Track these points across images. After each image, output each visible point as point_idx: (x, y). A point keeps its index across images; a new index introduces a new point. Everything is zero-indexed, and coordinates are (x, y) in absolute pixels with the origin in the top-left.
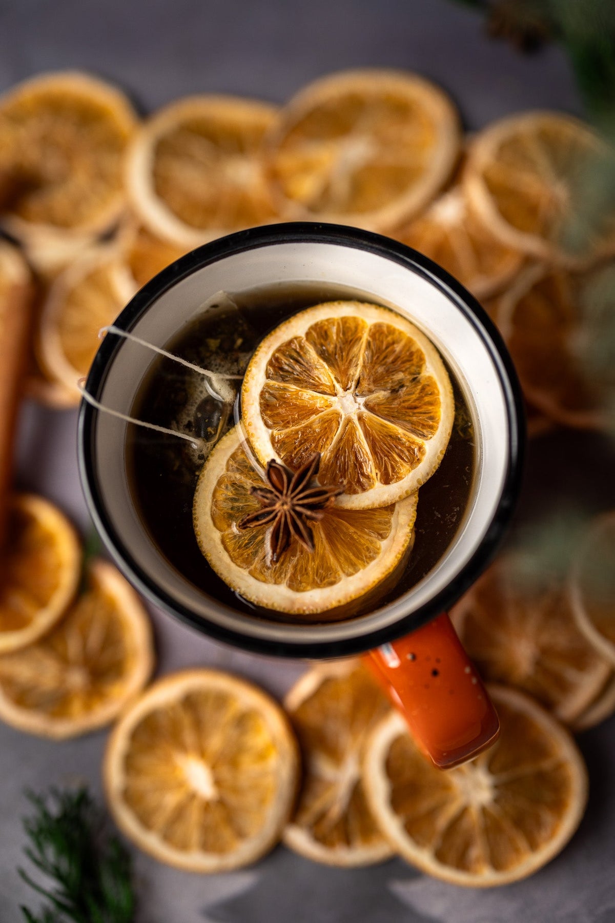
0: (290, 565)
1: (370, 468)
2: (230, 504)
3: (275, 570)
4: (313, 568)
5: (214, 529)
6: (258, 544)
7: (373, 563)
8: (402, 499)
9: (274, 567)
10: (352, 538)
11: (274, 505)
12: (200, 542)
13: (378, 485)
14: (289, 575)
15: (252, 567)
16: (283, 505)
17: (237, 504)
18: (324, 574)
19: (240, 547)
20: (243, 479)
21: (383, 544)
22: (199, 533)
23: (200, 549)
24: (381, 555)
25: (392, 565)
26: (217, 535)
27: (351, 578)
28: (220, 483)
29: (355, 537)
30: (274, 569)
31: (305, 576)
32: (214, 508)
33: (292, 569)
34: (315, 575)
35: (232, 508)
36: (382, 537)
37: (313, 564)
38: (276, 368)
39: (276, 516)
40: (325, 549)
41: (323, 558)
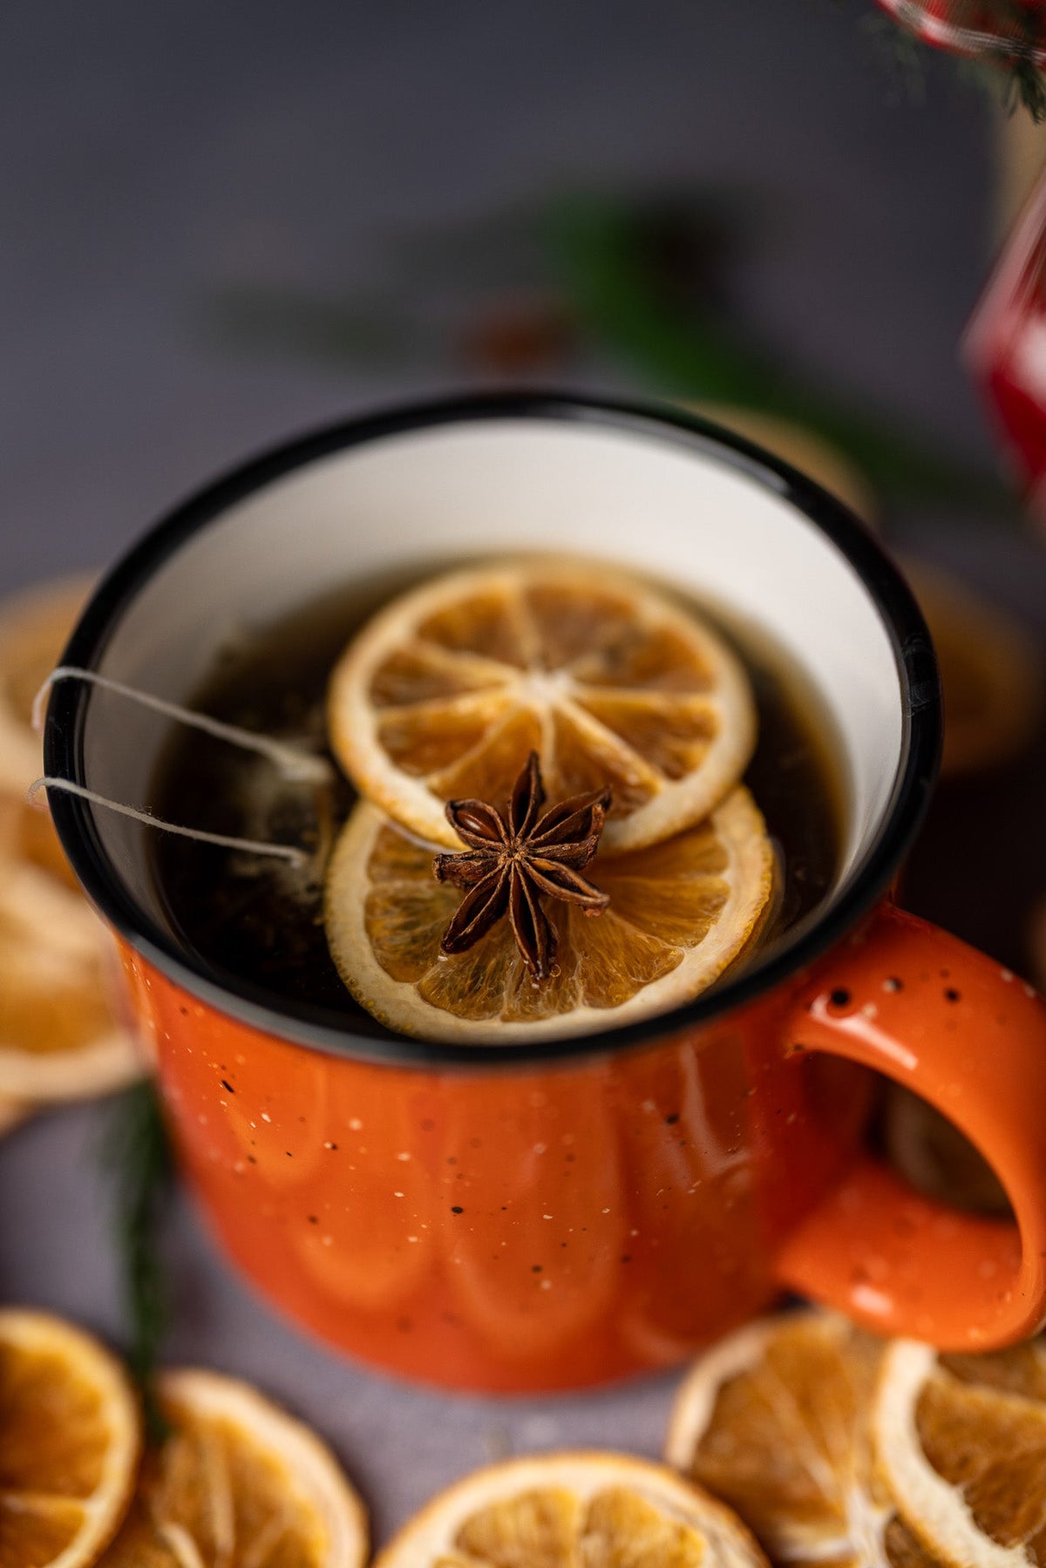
0: (575, 978)
1: (638, 770)
2: (407, 934)
3: (549, 999)
4: (619, 969)
5: (398, 984)
6: (492, 977)
7: (726, 909)
8: (721, 801)
9: (545, 994)
10: (663, 899)
11: (496, 864)
12: (380, 1016)
13: (663, 786)
14: (581, 992)
15: (504, 1011)
16: (510, 856)
17: (419, 930)
18: (644, 968)
19: (462, 995)
20: (410, 884)
21: (728, 877)
22: (371, 1004)
23: (386, 1026)
24: (733, 893)
25: (763, 894)
26: (407, 992)
27: (700, 946)
28: (370, 907)
29: (669, 894)
30: (546, 999)
31: (612, 985)
32: (379, 952)
33: (581, 981)
34: (630, 976)
35: (414, 940)
36: (720, 869)
37: (615, 962)
39: (506, 882)
40: (623, 931)
41: (628, 946)
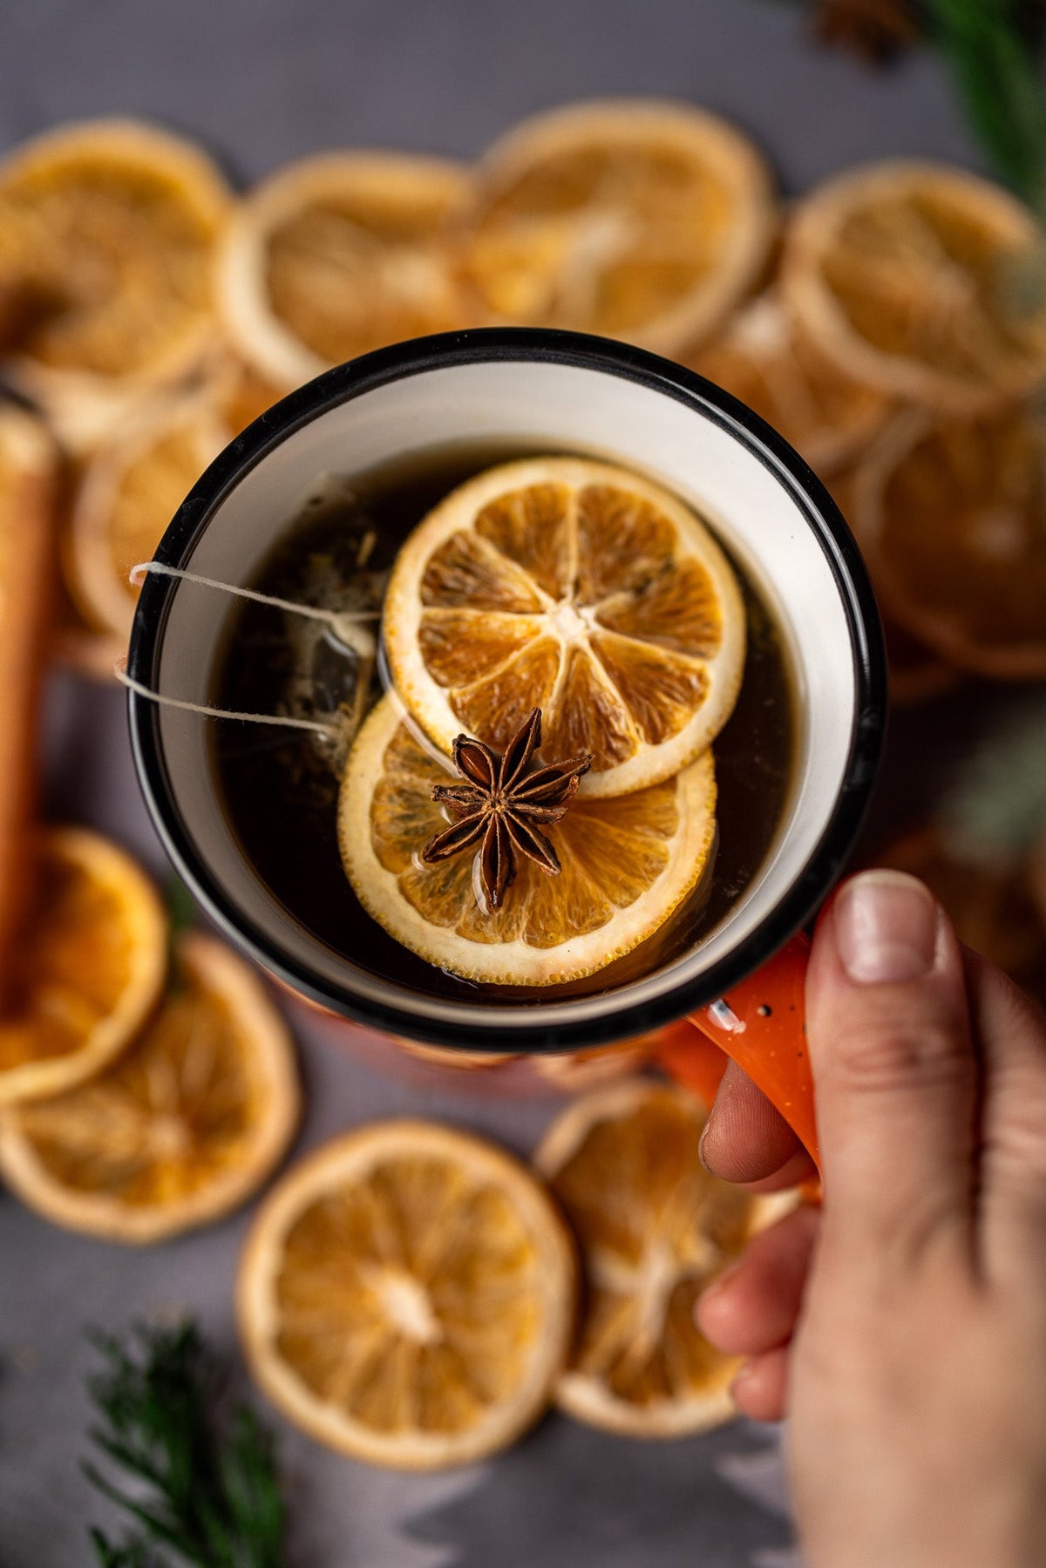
0: (523, 908)
1: (625, 723)
2: (402, 825)
3: (499, 921)
4: (561, 907)
5: (384, 872)
6: (459, 885)
7: (661, 878)
8: (687, 765)
9: (497, 915)
10: (617, 846)
11: (480, 808)
12: (362, 898)
13: (643, 747)
14: (524, 924)
15: (460, 923)
16: (493, 806)
17: (413, 824)
18: (582, 912)
19: (431, 894)
20: (416, 780)
21: (671, 845)
22: (359, 884)
23: (365, 909)
24: (670, 863)
25: (693, 876)
26: (389, 881)
27: (629, 910)
28: (377, 794)
29: (621, 842)
30: (496, 920)
31: (551, 922)
32: (376, 837)
33: (527, 913)
34: (568, 916)
35: (407, 833)
36: (667, 834)
37: (560, 899)
38: (436, 588)
39: (485, 826)
40: (574, 871)
41: (575, 886)
